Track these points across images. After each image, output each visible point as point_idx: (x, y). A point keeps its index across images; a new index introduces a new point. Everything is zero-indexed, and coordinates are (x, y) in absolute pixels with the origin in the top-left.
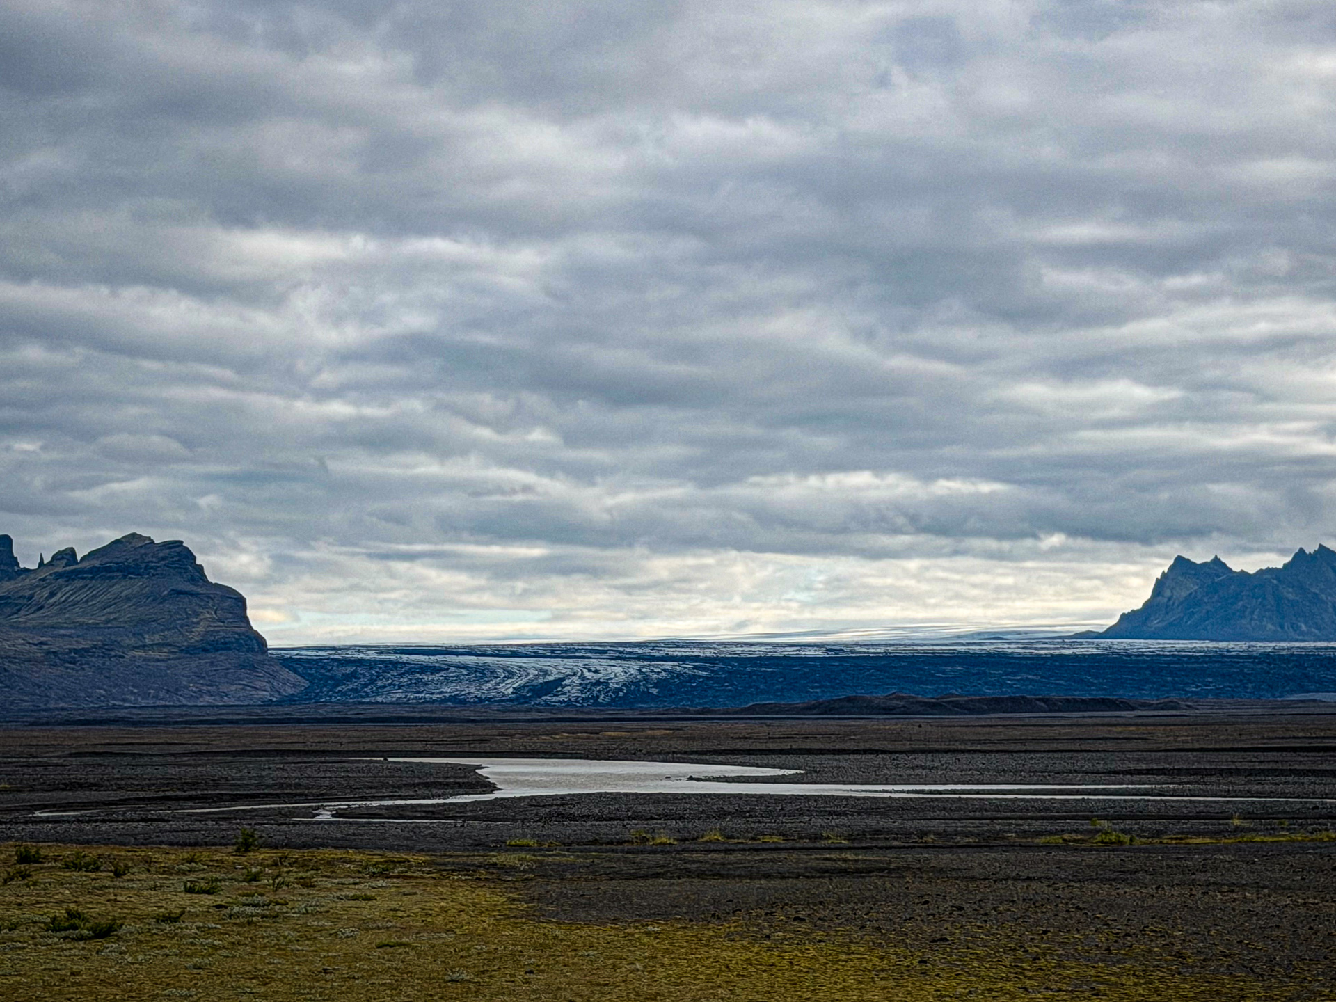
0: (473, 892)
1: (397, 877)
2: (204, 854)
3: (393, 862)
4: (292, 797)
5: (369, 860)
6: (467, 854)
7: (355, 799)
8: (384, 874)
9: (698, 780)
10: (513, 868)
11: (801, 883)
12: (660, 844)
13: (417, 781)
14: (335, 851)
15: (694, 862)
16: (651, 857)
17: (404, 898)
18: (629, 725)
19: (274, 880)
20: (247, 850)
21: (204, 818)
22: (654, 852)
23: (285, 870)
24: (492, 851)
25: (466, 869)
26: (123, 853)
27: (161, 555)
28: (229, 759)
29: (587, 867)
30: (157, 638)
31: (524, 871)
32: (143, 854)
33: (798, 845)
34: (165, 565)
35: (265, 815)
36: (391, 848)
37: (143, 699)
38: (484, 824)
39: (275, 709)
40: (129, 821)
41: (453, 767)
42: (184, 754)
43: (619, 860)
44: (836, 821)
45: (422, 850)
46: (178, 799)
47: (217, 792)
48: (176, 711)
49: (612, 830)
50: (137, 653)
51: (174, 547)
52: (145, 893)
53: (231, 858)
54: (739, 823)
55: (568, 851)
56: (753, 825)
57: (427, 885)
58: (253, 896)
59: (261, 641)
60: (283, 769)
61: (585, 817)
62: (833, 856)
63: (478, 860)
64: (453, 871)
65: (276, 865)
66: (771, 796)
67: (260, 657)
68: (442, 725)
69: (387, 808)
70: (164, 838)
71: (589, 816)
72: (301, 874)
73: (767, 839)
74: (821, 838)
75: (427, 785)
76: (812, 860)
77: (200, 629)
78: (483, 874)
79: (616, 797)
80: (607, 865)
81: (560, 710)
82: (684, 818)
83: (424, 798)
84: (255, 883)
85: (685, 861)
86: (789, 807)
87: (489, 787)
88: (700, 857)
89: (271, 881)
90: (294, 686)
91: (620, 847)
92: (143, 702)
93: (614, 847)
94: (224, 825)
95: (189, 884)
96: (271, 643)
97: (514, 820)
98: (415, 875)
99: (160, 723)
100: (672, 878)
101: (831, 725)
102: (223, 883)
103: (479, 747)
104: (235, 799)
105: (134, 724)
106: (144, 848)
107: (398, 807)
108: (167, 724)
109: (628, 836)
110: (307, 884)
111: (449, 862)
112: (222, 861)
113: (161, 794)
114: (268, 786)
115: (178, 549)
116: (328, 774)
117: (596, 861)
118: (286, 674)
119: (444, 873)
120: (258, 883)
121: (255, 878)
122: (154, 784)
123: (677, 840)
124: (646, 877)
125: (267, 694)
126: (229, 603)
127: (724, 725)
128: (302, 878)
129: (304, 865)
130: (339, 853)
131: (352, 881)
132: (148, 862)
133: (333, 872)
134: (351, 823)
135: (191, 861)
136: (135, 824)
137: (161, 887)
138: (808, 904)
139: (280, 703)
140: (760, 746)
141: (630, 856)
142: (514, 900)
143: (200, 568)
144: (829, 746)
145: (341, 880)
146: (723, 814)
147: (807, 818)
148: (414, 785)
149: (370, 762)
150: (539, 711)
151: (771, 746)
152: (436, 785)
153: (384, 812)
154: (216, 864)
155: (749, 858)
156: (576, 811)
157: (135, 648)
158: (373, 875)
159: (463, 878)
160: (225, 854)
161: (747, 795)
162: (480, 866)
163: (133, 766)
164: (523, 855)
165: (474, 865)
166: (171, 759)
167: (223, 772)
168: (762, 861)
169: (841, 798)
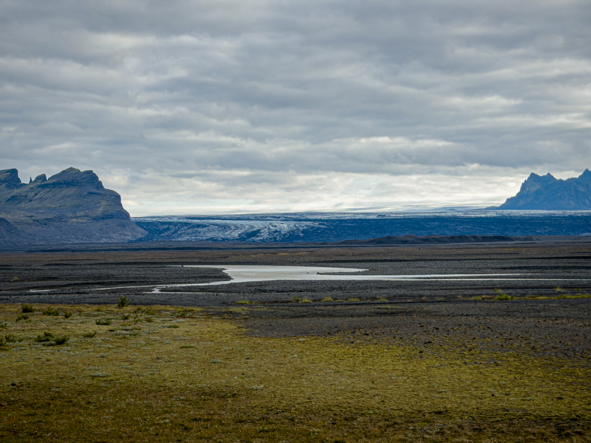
0: (222, 324)
1: (189, 318)
2: (104, 308)
3: (186, 311)
4: (142, 283)
5: (176, 310)
6: (219, 307)
7: (169, 283)
8: (183, 316)
9: (321, 274)
10: (240, 314)
11: (367, 318)
12: (305, 302)
13: (196, 275)
14: (161, 306)
15: (320, 310)
16: (301, 308)
17: (192, 327)
18: (290, 250)
19: (135, 319)
20: (122, 306)
21: (103, 292)
22: (302, 306)
23: (139, 314)
24: (230, 306)
25: (219, 314)
26: (69, 308)
27: (83, 177)
28: (114, 266)
29: (272, 313)
30: (82, 213)
31: (244, 315)
32: (77, 308)
33: (366, 302)
34: (85, 181)
35: (130, 290)
36: (185, 305)
37: (76, 240)
38: (226, 294)
39: (134, 244)
40: (71, 294)
41: (212, 269)
42: (95, 264)
43: (286, 309)
44: (383, 291)
45: (199, 306)
46: (92, 284)
47: (110, 281)
48: (91, 246)
49: (284, 296)
50: (75, 220)
51: (89, 173)
52: (79, 325)
53: (116, 309)
54: (339, 293)
55: (264, 306)
56: (346, 294)
57: (202, 321)
58: (126, 326)
59: (126, 215)
60: (137, 270)
61: (271, 291)
62: (382, 307)
63: (224, 310)
64: (213, 315)
65: (135, 312)
66: (354, 281)
67: (127, 221)
68: (208, 251)
69: (183, 287)
70: (87, 300)
71: (272, 291)
72: (147, 316)
73: (352, 300)
74: (377, 299)
75: (201, 277)
76: (372, 309)
77: (101, 209)
78: (226, 316)
79: (285, 282)
80: (281, 312)
81: (259, 244)
82: (315, 291)
83: (200, 283)
84: (126, 320)
85: (316, 310)
86: (363, 285)
87: (228, 278)
88: (322, 308)
89: (133, 320)
90: (142, 234)
91: (286, 304)
92: (77, 242)
93: (284, 304)
94: (113, 295)
95: (98, 321)
96: (131, 215)
97: (239, 293)
98: (197, 316)
99: (84, 251)
100: (311, 317)
101: (380, 249)
102: (113, 320)
103: (223, 260)
104: (118, 283)
105: (73, 251)
106: (78, 305)
107: (188, 287)
108: (87, 251)
109: (290, 299)
110: (149, 321)
111: (211, 311)
112: (112, 311)
113: (85, 282)
114: (131, 278)
115: (91, 174)
116: (157, 273)
117: (276, 310)
118: (139, 229)
119: (209, 316)
120: (128, 320)
121: (126, 318)
122: (82, 278)
123: (312, 301)
124: (298, 317)
125: (130, 237)
126: (113, 197)
127: (333, 250)
128: (147, 318)
129: (147, 313)
130: (163, 307)
131: (168, 319)
132: (80, 311)
133: (160, 315)
134: (167, 294)
135: (98, 311)
136: (74, 295)
137: (86, 322)
138: (371, 328)
139: (136, 241)
140: (348, 259)
141: (292, 308)
142: (240, 327)
143: (100, 183)
144: (379, 258)
145: (164, 319)
146: (332, 289)
147: (370, 290)
148: (195, 277)
149: (176, 267)
150: (250, 244)
151: (354, 258)
152: (204, 277)
153: (182, 289)
154: (109, 312)
155: (344, 308)
156: (267, 288)
157: (72, 218)
158: (178, 317)
159: (218, 318)
160: (113, 308)
161: (343, 280)
162: (225, 313)
163: (72, 270)
164: (243, 307)
165: (222, 312)
166: (89, 267)
167: (112, 272)
168: (350, 309)
169: (385, 281)
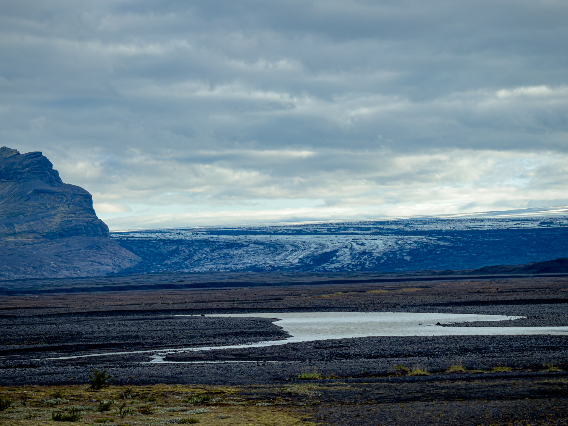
0: (273, 415)
1: (215, 405)
2: (67, 391)
3: (212, 393)
4: (132, 346)
5: (193, 393)
6: (268, 386)
7: (181, 346)
8: (205, 403)
9: (444, 325)
10: (305, 396)
11: (526, 402)
12: (417, 375)
13: (228, 331)
14: (167, 386)
15: (443, 388)
16: (409, 385)
17: (221, 421)
18: (388, 285)
19: (121, 409)
20: (100, 387)
21: (65, 363)
22: (412, 381)
23: (129, 401)
24: (287, 383)
25: (269, 398)
26: (5, 392)
27: (25, 163)
28: (83, 318)
29: (361, 394)
30: (24, 227)
31: (313, 398)
32: (20, 392)
33: (523, 374)
34: (28, 171)
35: (112, 360)
36: (209, 383)
37: (15, 273)
38: (280, 363)
39: (117, 279)
40: (8, 368)
41: (255, 320)
42: (49, 316)
43: (385, 387)
44: (552, 354)
45: (233, 384)
46: (44, 349)
47: (75, 343)
48: (41, 283)
49: (380, 365)
50: (11, 239)
51: (36, 157)
52: (22, 421)
53: (87, 393)
54: (476, 358)
55: (346, 382)
56: (487, 359)
57: (238, 410)
58: (105, 422)
59: (103, 228)
60: (124, 325)
61: (358, 356)
62: (551, 381)
63: (276, 390)
64: (257, 399)
65: (121, 397)
66: (501, 336)
67: (104, 240)
68: (246, 289)
69: (205, 352)
70: (37, 379)
71: (360, 355)
72: (142, 404)
73: (499, 369)
74: (542, 368)
75: (236, 334)
76: (533, 384)
77: (57, 219)
78: (280, 400)
79: (381, 340)
80: (377, 392)
81: (336, 275)
82: (434, 355)
83: (234, 344)
84: (105, 412)
85: (436, 387)
86: (517, 344)
87: (281, 334)
88: (447, 384)
89: (119, 410)
90: (131, 261)
91: (385, 378)
92: (16, 277)
93: (380, 378)
94: (82, 368)
95: (56, 414)
96: (111, 229)
97: (302, 359)
98: (229, 403)
99: (29, 292)
100: (428, 400)
101: (545, 281)
102: (82, 413)
103: (274, 304)
104: (89, 348)
105: (10, 293)
106: (20, 388)
107: (214, 351)
108: (34, 292)
109: (391, 370)
110: (146, 412)
111: (254, 393)
112: (80, 396)
113: (32, 346)
114: (113, 338)
115: (38, 159)
116: (159, 328)
117: (367, 389)
118: (125, 252)
119: (251, 401)
120: (109, 412)
121: (106, 408)
122: (26, 339)
123: (430, 372)
124: (406, 400)
125: (110, 268)
126: (78, 199)
127: (463, 283)
128: (142, 407)
129: (143, 397)
130: (170, 388)
131: (181, 408)
132: (24, 398)
133: (166, 402)
134: (177, 365)
135: (57, 396)
136: (13, 370)
137: (35, 417)
138: (533, 419)
139: (120, 275)
140: (491, 299)
141: (394, 384)
142: (305, 420)
143: (56, 173)
144: (545, 297)
145: (172, 408)
146: (464, 351)
147: (530, 353)
148: (225, 335)
149: (191, 318)
150: (319, 276)
151: (499, 298)
152: (242, 334)
153: (203, 355)
154: (76, 398)
155: (486, 384)
156: (352, 351)
157: (7, 235)
158: (196, 404)
159: (266, 404)
160: (83, 391)
161: (483, 336)
162: (278, 395)
163: (9, 326)
164: (311, 385)
165: (274, 394)
166: (38, 320)
167: (77, 328)
168: (496, 386)
169: (556, 337)
